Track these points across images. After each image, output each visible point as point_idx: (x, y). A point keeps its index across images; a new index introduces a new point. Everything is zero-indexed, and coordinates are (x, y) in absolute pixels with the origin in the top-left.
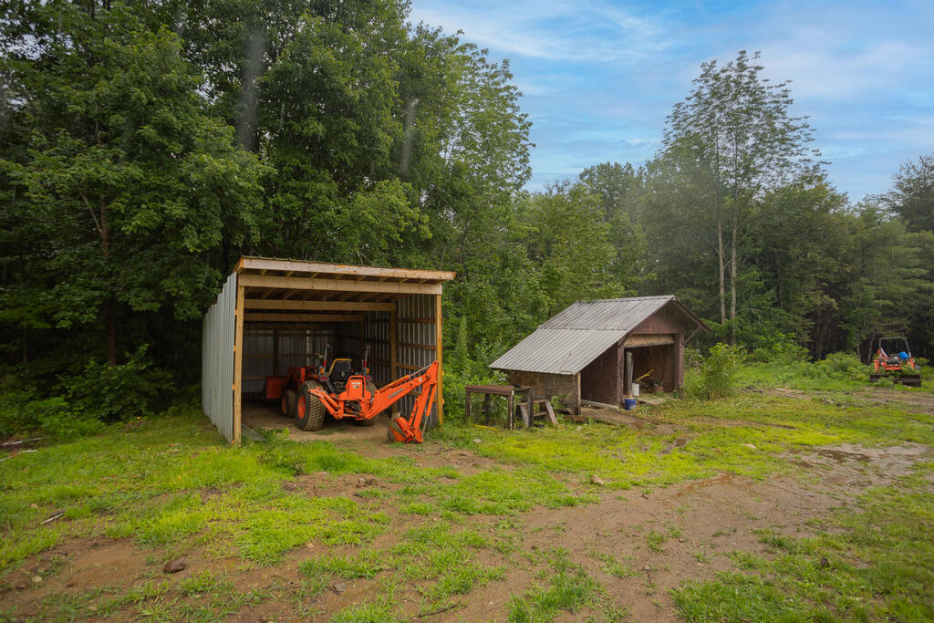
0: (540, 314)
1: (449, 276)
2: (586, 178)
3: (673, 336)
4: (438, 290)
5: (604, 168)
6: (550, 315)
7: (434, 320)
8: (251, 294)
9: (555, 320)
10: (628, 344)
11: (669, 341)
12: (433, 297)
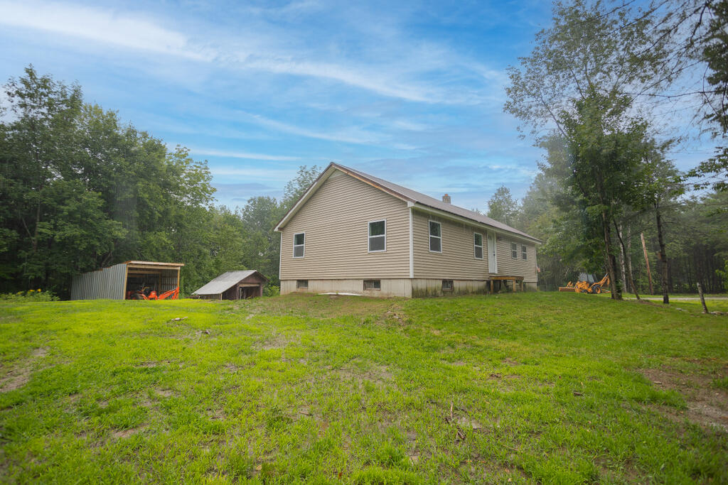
0: (213, 276)
1: (183, 265)
2: (251, 203)
3: (259, 283)
4: (179, 268)
5: (261, 200)
6: (217, 276)
7: (177, 277)
8: (130, 269)
9: (217, 278)
10: (241, 286)
11: (258, 285)
12: (177, 271)
